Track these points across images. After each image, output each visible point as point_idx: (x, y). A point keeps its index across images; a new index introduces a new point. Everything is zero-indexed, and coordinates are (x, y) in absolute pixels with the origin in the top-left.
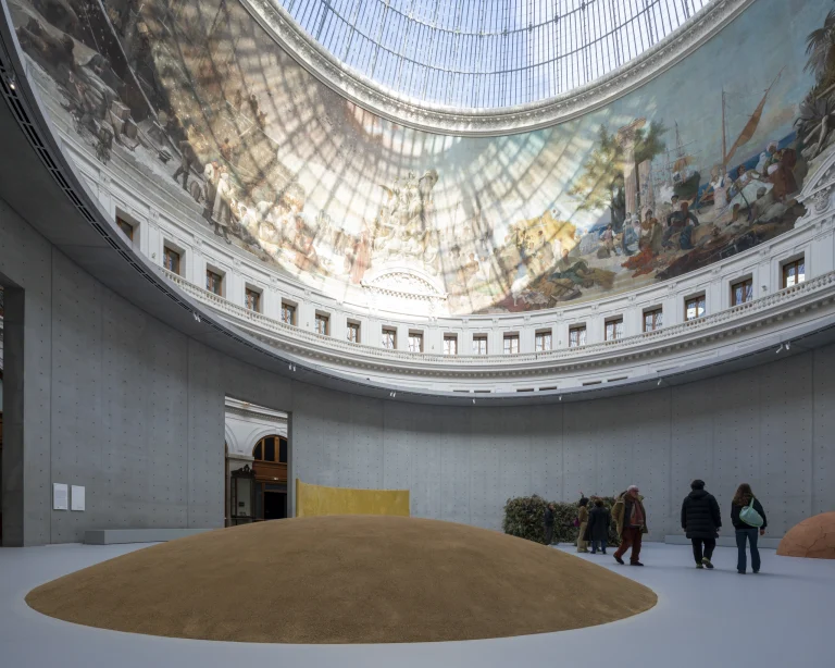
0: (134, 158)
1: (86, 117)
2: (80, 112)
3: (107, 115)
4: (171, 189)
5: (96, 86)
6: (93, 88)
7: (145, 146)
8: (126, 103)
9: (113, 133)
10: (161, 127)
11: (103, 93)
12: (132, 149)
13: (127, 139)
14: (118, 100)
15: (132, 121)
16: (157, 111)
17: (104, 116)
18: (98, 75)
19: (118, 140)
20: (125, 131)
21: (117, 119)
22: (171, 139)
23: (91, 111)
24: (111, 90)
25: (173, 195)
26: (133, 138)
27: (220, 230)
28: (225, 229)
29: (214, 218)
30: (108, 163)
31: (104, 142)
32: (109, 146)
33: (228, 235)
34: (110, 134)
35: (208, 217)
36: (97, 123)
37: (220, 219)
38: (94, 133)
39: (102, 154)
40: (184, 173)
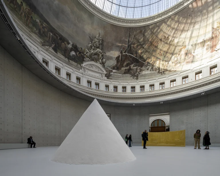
1: (134, 75)
2: (133, 75)
3: (137, 72)
5: (135, 69)
7: (144, 70)
8: (139, 67)
10: (146, 64)
12: (142, 73)
15: (141, 68)
16: (145, 62)
17: (136, 72)
18: (134, 67)
19: (139, 74)
20: (140, 71)
21: (139, 71)
22: (149, 64)
23: (135, 73)
24: (137, 67)
25: (151, 75)
26: (142, 71)
27: (163, 73)
28: (163, 72)
29: (160, 72)
30: (138, 79)
31: (137, 76)
32: (138, 76)
33: (164, 72)
34: (138, 74)
35: (159, 72)
36: (136, 74)
37: (162, 71)
38: (136, 76)
39: (137, 79)
40: (152, 68)
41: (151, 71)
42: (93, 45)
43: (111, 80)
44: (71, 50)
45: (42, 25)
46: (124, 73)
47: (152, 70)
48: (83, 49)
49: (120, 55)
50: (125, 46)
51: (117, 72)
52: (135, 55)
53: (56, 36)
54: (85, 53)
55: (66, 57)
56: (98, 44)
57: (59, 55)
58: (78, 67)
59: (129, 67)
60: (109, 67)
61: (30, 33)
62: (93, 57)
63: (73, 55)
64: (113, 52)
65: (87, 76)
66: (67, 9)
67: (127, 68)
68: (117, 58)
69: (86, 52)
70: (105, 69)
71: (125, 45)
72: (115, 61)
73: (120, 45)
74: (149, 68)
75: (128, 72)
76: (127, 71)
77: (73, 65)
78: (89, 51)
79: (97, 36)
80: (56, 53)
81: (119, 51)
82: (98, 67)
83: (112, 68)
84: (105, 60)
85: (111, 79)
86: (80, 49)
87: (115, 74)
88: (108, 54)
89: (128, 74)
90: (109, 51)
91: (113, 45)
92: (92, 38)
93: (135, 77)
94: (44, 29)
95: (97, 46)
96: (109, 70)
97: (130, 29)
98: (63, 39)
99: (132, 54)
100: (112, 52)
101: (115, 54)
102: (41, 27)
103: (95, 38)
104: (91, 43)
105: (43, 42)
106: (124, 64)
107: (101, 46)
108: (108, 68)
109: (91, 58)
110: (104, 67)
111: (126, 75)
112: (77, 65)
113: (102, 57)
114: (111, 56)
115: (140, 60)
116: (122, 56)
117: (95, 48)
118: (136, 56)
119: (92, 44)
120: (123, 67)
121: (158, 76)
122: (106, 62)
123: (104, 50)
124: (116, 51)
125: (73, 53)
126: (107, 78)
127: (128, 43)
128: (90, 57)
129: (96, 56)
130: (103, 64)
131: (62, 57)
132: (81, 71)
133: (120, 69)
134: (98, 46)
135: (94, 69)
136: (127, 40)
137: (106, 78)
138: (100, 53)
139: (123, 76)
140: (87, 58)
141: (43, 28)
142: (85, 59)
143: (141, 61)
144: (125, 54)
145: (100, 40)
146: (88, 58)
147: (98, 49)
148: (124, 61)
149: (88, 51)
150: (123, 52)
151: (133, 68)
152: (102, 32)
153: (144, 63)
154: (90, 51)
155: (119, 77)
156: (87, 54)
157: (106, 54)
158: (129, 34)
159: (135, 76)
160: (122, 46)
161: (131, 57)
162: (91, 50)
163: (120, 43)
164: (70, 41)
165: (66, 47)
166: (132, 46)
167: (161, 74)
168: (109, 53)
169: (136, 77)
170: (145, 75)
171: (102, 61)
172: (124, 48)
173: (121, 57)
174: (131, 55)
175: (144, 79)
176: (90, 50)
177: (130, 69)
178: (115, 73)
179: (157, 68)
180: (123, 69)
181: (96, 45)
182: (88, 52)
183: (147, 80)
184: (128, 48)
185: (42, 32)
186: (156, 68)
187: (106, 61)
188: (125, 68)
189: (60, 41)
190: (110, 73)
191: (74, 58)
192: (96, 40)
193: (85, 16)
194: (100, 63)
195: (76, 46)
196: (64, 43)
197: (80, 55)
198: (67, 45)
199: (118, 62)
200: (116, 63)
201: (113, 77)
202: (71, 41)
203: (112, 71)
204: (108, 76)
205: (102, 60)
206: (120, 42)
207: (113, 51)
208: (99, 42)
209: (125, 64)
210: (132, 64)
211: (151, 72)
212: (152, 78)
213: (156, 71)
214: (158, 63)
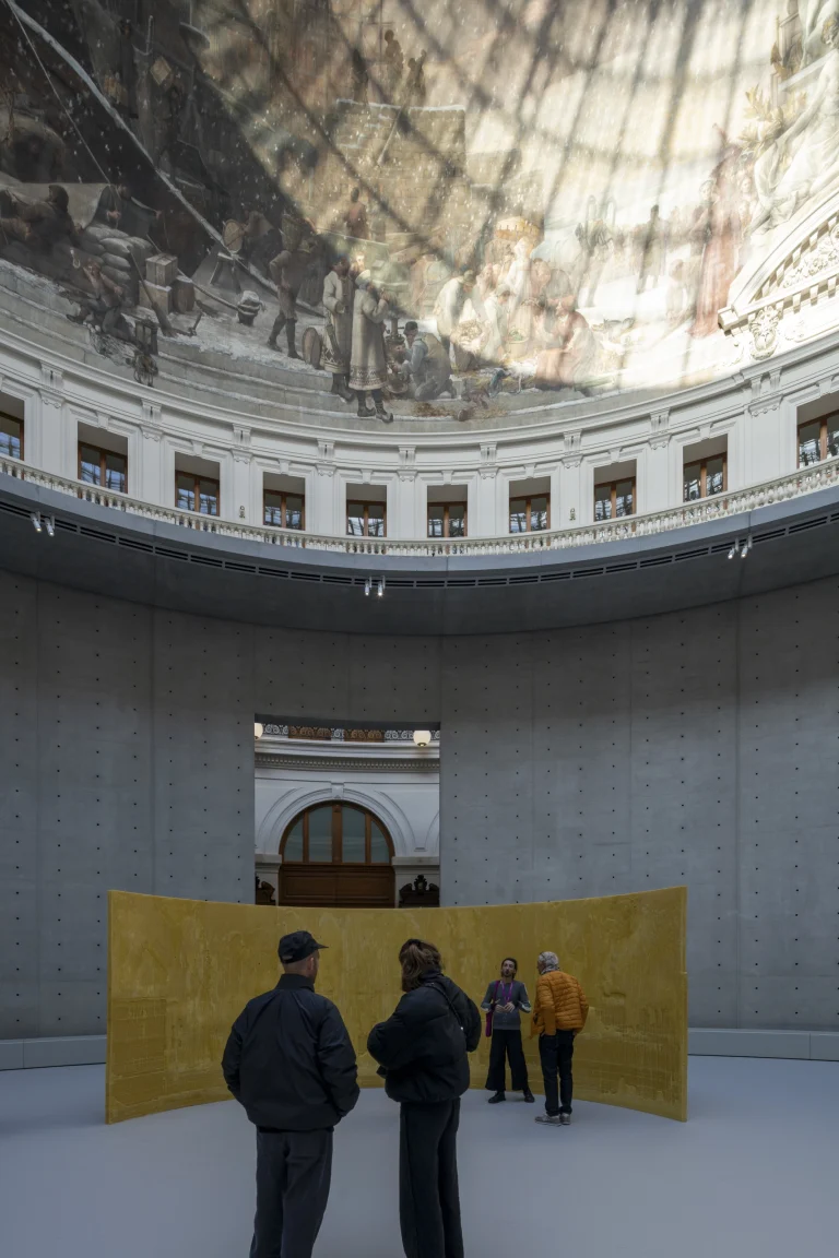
0: (196, 348)
1: (109, 317)
3: (143, 294)
4: (271, 371)
5: (116, 250)
6: (112, 258)
7: (212, 312)
8: (166, 251)
9: (156, 320)
10: (234, 255)
11: (128, 257)
12: (192, 332)
13: (181, 318)
14: (154, 252)
15: (183, 278)
16: (220, 230)
19: (166, 328)
20: (174, 305)
21: (157, 289)
22: (253, 270)
26: (189, 309)
27: (370, 404)
28: (378, 395)
29: (355, 385)
30: (155, 381)
31: (146, 347)
32: (153, 349)
33: (385, 405)
34: (152, 327)
35: (342, 387)
36: (129, 319)
37: (365, 381)
39: (145, 369)
40: (286, 323)
41: (272, 344)
47: (282, 339)
52: (115, 86)
59: (44, 190)
74: (262, 314)
99: (80, 52)
115: (164, 177)
121: (333, 421)
143: (178, 194)
151: (95, 231)
153: (210, 229)
159: (122, 330)
167: (355, 404)
169: (130, 350)
170: (218, 369)
179: (328, 344)
183: (243, 423)
210: (86, 179)
211: (273, 356)
213: (319, 367)
214: (333, 295)
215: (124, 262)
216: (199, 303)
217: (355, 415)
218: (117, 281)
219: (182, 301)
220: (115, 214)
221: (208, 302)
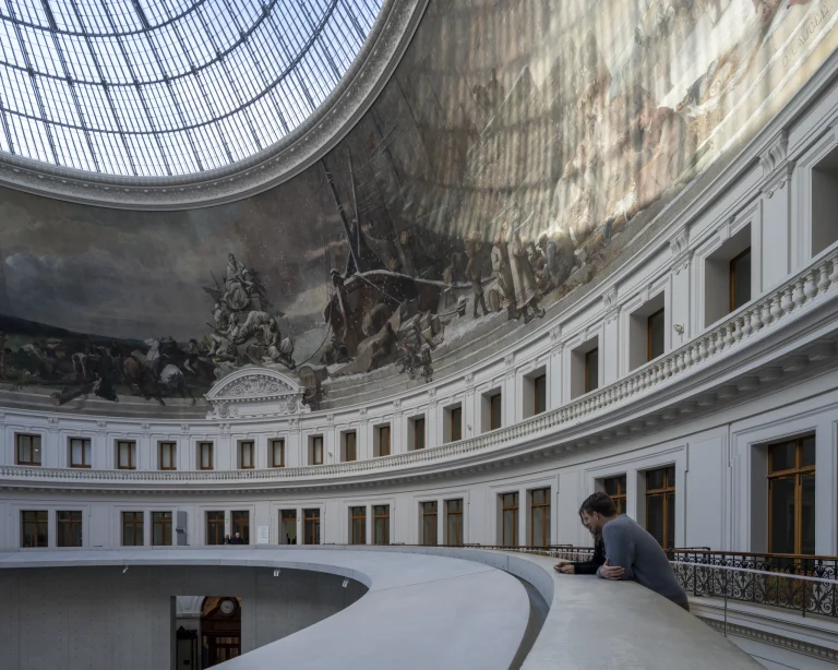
0: (445, 346)
1: (413, 360)
2: (408, 363)
3: (423, 339)
5: (410, 329)
6: (409, 334)
7: (447, 323)
8: (425, 311)
9: (428, 346)
10: (450, 285)
11: (414, 328)
12: (443, 340)
13: (438, 336)
14: (421, 316)
15: (435, 317)
16: (441, 278)
17: (420, 343)
18: (407, 318)
19: (433, 347)
20: (434, 334)
21: (426, 332)
22: (460, 284)
23: (414, 351)
24: (416, 316)
25: (480, 336)
26: (439, 329)
27: (530, 311)
29: (520, 306)
30: (433, 376)
31: (427, 362)
32: (430, 362)
33: (539, 305)
34: (427, 351)
35: (514, 313)
36: (419, 355)
37: (524, 298)
38: (420, 364)
39: (428, 374)
40: (480, 297)
41: (476, 316)
42: (228, 307)
43: (329, 413)
44: (161, 365)
45: (44, 349)
46: (373, 363)
47: (480, 310)
48: (200, 340)
49: (337, 291)
50: (341, 248)
51: (342, 370)
52: (392, 264)
53: (99, 351)
54: (212, 351)
55: (148, 396)
56: (244, 295)
57: (125, 400)
58: (200, 409)
59: (384, 329)
60: (312, 359)
61: (16, 393)
62: (242, 348)
63: (173, 377)
64: (308, 292)
65: (234, 429)
66: (97, 255)
67: (378, 337)
68: (332, 310)
69: (213, 343)
70: (298, 374)
71: (338, 240)
72: (324, 327)
73: (321, 251)
74: (468, 304)
75: (385, 353)
76: (381, 350)
77: (177, 409)
78: (220, 335)
79: (229, 268)
80: (113, 398)
81: (328, 280)
82: (269, 378)
83: (322, 361)
84: (287, 339)
85: (329, 406)
86: (191, 345)
87: (342, 378)
88: (291, 312)
89: (389, 363)
90: (291, 300)
91: (294, 267)
92: (216, 289)
93: (418, 367)
94: (55, 357)
95: (243, 303)
96: (315, 372)
97: (325, 165)
98: (123, 348)
99: (380, 265)
100: (301, 297)
101: (316, 298)
102: (44, 357)
103: (225, 280)
104: (219, 308)
105: (60, 392)
106: (361, 324)
107: (256, 299)
108: (308, 364)
109: (236, 355)
110: (294, 367)
111: (383, 368)
112: (195, 402)
113: (275, 335)
114: (306, 312)
115: (417, 279)
116: (343, 295)
117: (241, 315)
118: (399, 268)
119: (225, 305)
120: (361, 337)
121: (513, 339)
122: (297, 347)
123: (272, 306)
124: (314, 286)
125: (171, 371)
126: (313, 409)
127: (347, 226)
128: (231, 356)
129: (252, 343)
130: (285, 357)
131: (137, 402)
132: (209, 417)
133: (355, 352)
134: (247, 300)
135: (254, 391)
136: (337, 218)
137: (307, 409)
138: (262, 323)
139: (371, 379)
140: (222, 364)
141: (49, 355)
142: (216, 370)
143: (423, 280)
144: (351, 279)
145: (244, 278)
146: (227, 359)
147: (251, 314)
148: (360, 313)
149: (218, 339)
150: (343, 276)
151: (402, 328)
152: (236, 246)
153: (439, 283)
154: (225, 336)
155: (357, 390)
156: (219, 350)
157: (285, 316)
158: (333, 185)
159: (418, 363)
160: (327, 253)
161: (379, 280)
162: (226, 328)
163: (316, 247)
164: (148, 341)
165: (140, 365)
166: (365, 229)
167: (522, 318)
168: (294, 306)
169: (422, 369)
171: (278, 349)
172: (339, 259)
173: (343, 301)
174: (375, 272)
175: (458, 366)
176: (223, 332)
177: (392, 338)
178: (337, 375)
179: (502, 292)
180: (366, 346)
181: (238, 301)
182: (220, 343)
183: (467, 372)
184: (355, 248)
185: (50, 368)
186: (496, 293)
187: (292, 342)
188: (371, 342)
189: (115, 359)
190: (318, 385)
191: (176, 385)
192: (233, 285)
193: (160, 236)
194: (276, 360)
195: (174, 343)
196: (130, 359)
197: (195, 365)
198: (142, 358)
199: (336, 326)
200: (331, 335)
201: (335, 396)
202: (151, 340)
203: (325, 374)
204: (315, 398)
205: (277, 344)
206: (317, 238)
207: (304, 291)
208: (244, 285)
209: (367, 319)
210: (394, 311)
212: (489, 352)
213: (500, 309)
214: (497, 260)
215: (413, 331)
216: (443, 323)
217: (524, 325)
218: (411, 342)
219: (436, 328)
220: (406, 314)
221: (445, 319)
